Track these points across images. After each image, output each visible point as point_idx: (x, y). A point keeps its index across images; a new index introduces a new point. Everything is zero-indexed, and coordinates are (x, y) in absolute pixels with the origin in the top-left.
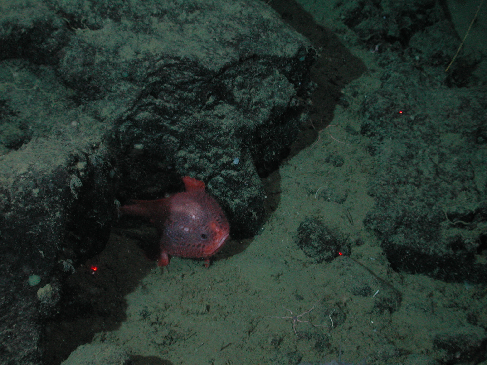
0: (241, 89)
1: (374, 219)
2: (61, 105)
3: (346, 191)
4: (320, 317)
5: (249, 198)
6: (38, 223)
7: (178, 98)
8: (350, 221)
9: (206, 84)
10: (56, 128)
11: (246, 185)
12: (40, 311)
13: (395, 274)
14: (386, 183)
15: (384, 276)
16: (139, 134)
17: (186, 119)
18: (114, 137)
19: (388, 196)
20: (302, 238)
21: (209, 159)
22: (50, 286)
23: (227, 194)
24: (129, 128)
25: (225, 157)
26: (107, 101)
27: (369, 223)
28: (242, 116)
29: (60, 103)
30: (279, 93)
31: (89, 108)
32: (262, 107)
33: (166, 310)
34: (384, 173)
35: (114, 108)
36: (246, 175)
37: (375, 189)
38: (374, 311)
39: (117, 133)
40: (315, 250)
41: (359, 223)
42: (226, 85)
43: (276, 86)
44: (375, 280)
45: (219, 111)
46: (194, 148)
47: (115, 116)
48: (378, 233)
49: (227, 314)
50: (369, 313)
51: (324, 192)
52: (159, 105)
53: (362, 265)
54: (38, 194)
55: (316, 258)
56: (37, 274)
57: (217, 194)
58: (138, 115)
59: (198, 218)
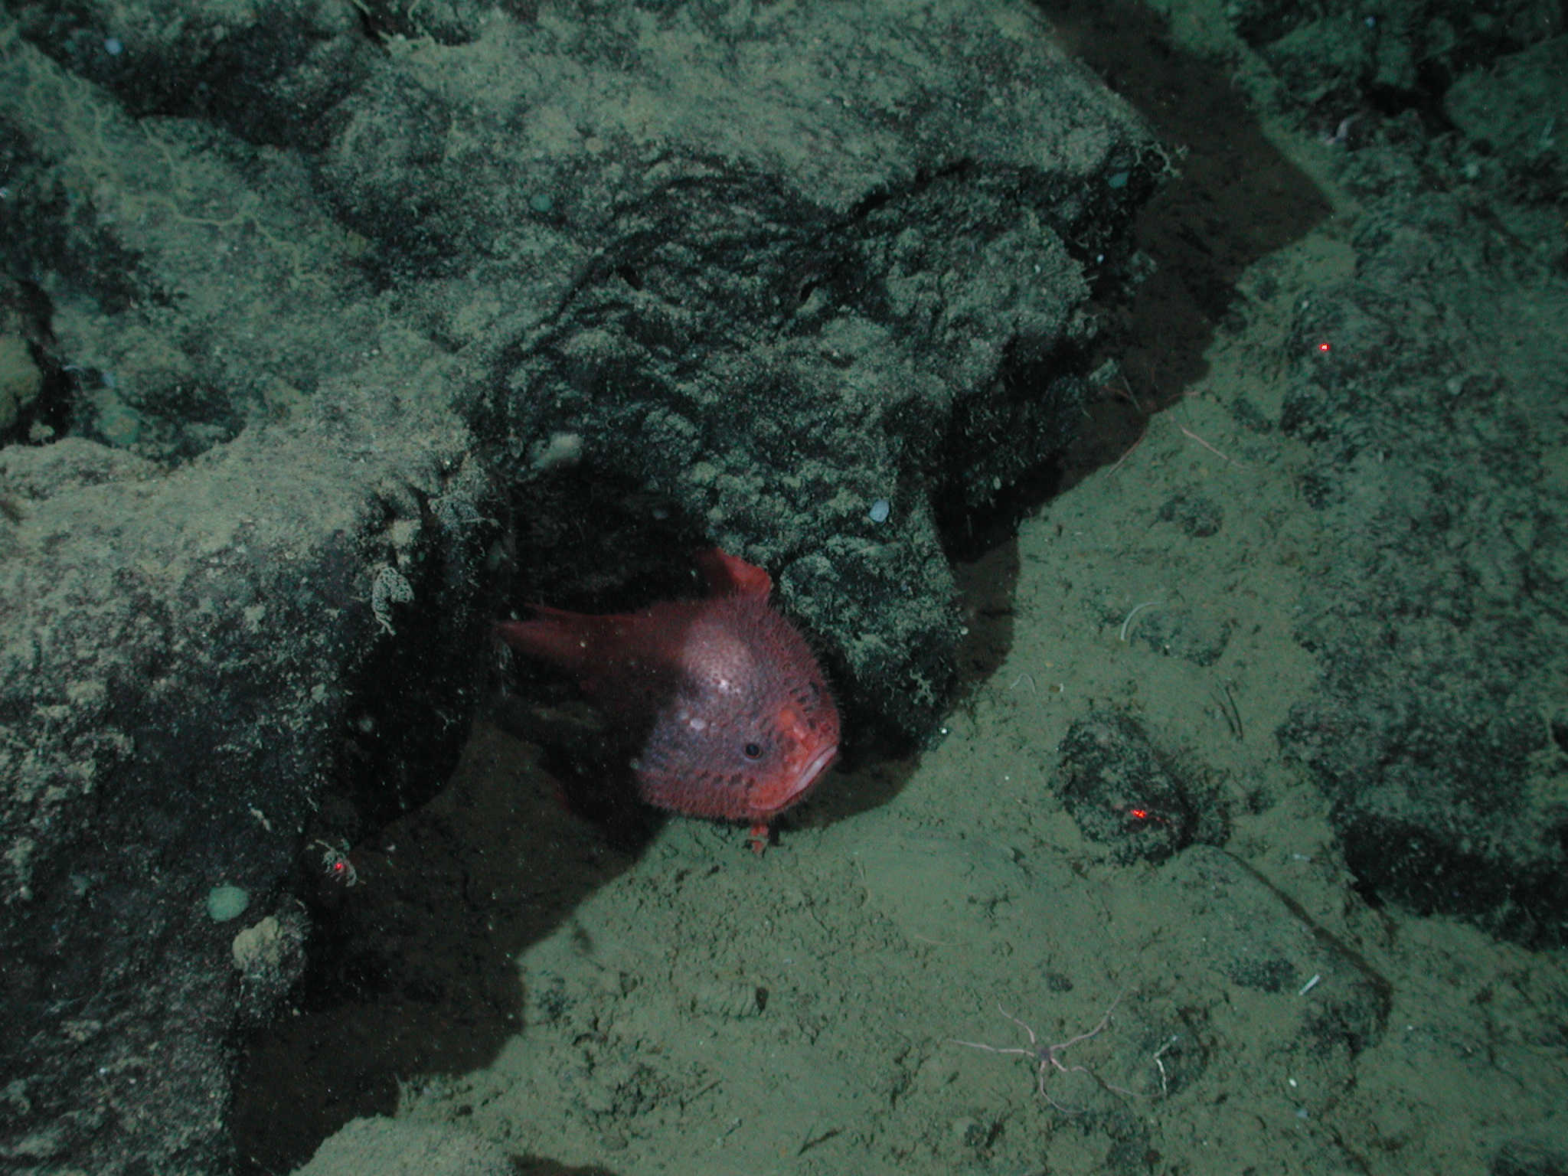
0: (914, 272)
1: (1315, 728)
2: (322, 285)
3: (1226, 626)
4: (1124, 1057)
5: (914, 634)
6: (255, 719)
7: (706, 292)
8: (1231, 725)
9: (801, 252)
11: (904, 588)
12: (237, 1005)
13: (1369, 916)
14: (1358, 608)
15: (1335, 924)
16: (569, 400)
17: (728, 363)
18: (490, 405)
19: (1364, 653)
20: (1074, 777)
21: (790, 496)
22: (276, 923)
23: (840, 617)
24: (537, 382)
25: (843, 493)
26: (476, 283)
27: (1297, 741)
28: (909, 362)
29: (321, 280)
30: (1033, 291)
31: (415, 301)
32: (974, 335)
33: (625, 995)
34: (1353, 572)
35: (495, 308)
36: (906, 557)
37: (1321, 625)
38: (1300, 1043)
39: (501, 393)
40: (1115, 821)
41: (1261, 734)
42: (866, 258)
43: (1026, 268)
44: (1307, 938)
45: (837, 340)
46: (747, 458)
47: (497, 339)
48: (1324, 776)
49: (822, 1023)
50: (1282, 1050)
51: (1153, 621)
52: (644, 312)
53: (1263, 879)
54: (261, 622)
55: (1115, 846)
56: (235, 883)
57: (809, 611)
58: (574, 340)
59: (738, 690)
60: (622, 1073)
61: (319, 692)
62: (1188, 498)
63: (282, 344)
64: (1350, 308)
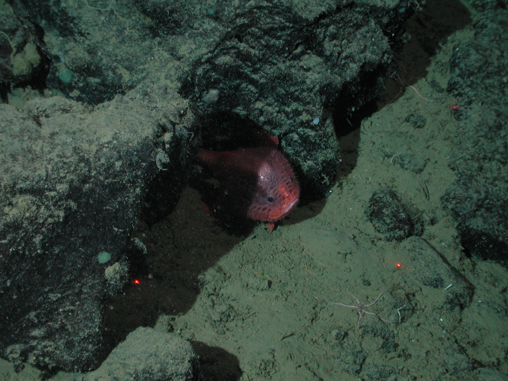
0: (333, 40)
1: (454, 198)
2: (136, 34)
3: (426, 161)
4: (388, 310)
5: (324, 161)
6: (117, 199)
7: (264, 45)
8: (426, 195)
9: (296, 33)
10: (143, 86)
11: (322, 146)
12: (105, 291)
13: (467, 261)
14: (470, 157)
15: (456, 264)
16: (216, 79)
17: (269, 69)
18: (190, 79)
19: (471, 173)
20: (374, 211)
21: (287, 114)
22: (119, 265)
23: (300, 154)
24: (206, 72)
25: (304, 114)
26: (187, 37)
27: (447, 202)
28: (329, 71)
29: (135, 32)
30: (371, 47)
31: (167, 42)
32: (351, 62)
33: (225, 281)
34: (469, 145)
35: (193, 47)
36: (324, 136)
37: (458, 162)
38: (444, 306)
39: (194, 75)
40: (386, 227)
41: (435, 198)
42: (317, 35)
43: (370, 39)
44: (448, 270)
45: (306, 62)
46: (273, 101)
47: (194, 57)
48: (456, 214)
49: (289, 294)
50: (438, 309)
51: (401, 158)
52: (243, 51)
53: (434, 249)
54: (121, 167)
55: (386, 235)
56: (107, 251)
57: (290, 152)
58: (219, 59)
59: (267, 180)
60: (224, 308)
61: (138, 190)
62: (415, 115)
63: (122, 53)
64: (472, 51)
